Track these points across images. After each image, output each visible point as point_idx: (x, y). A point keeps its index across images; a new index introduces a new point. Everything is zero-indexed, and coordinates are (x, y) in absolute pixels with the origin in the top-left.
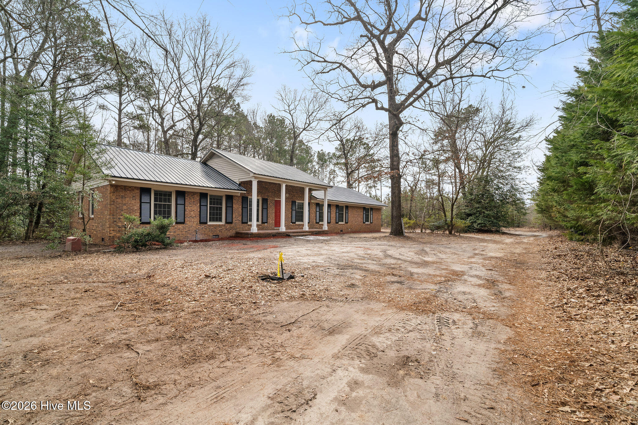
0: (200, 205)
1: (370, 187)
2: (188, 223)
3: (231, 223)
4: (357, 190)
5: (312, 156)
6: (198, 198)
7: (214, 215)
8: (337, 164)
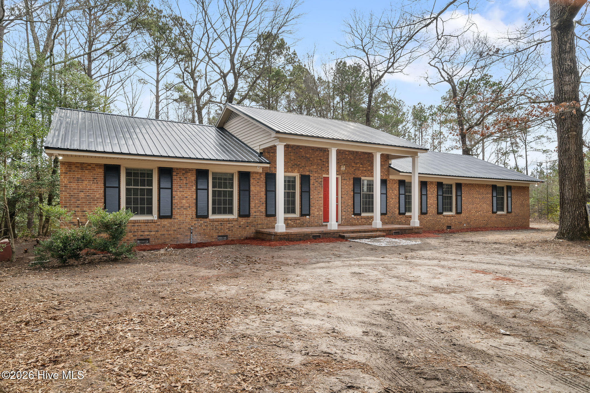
0: (197, 189)
1: (505, 154)
2: (177, 217)
3: (248, 216)
4: (481, 157)
5: (404, 114)
6: (193, 178)
7: (219, 204)
8: (446, 121)
